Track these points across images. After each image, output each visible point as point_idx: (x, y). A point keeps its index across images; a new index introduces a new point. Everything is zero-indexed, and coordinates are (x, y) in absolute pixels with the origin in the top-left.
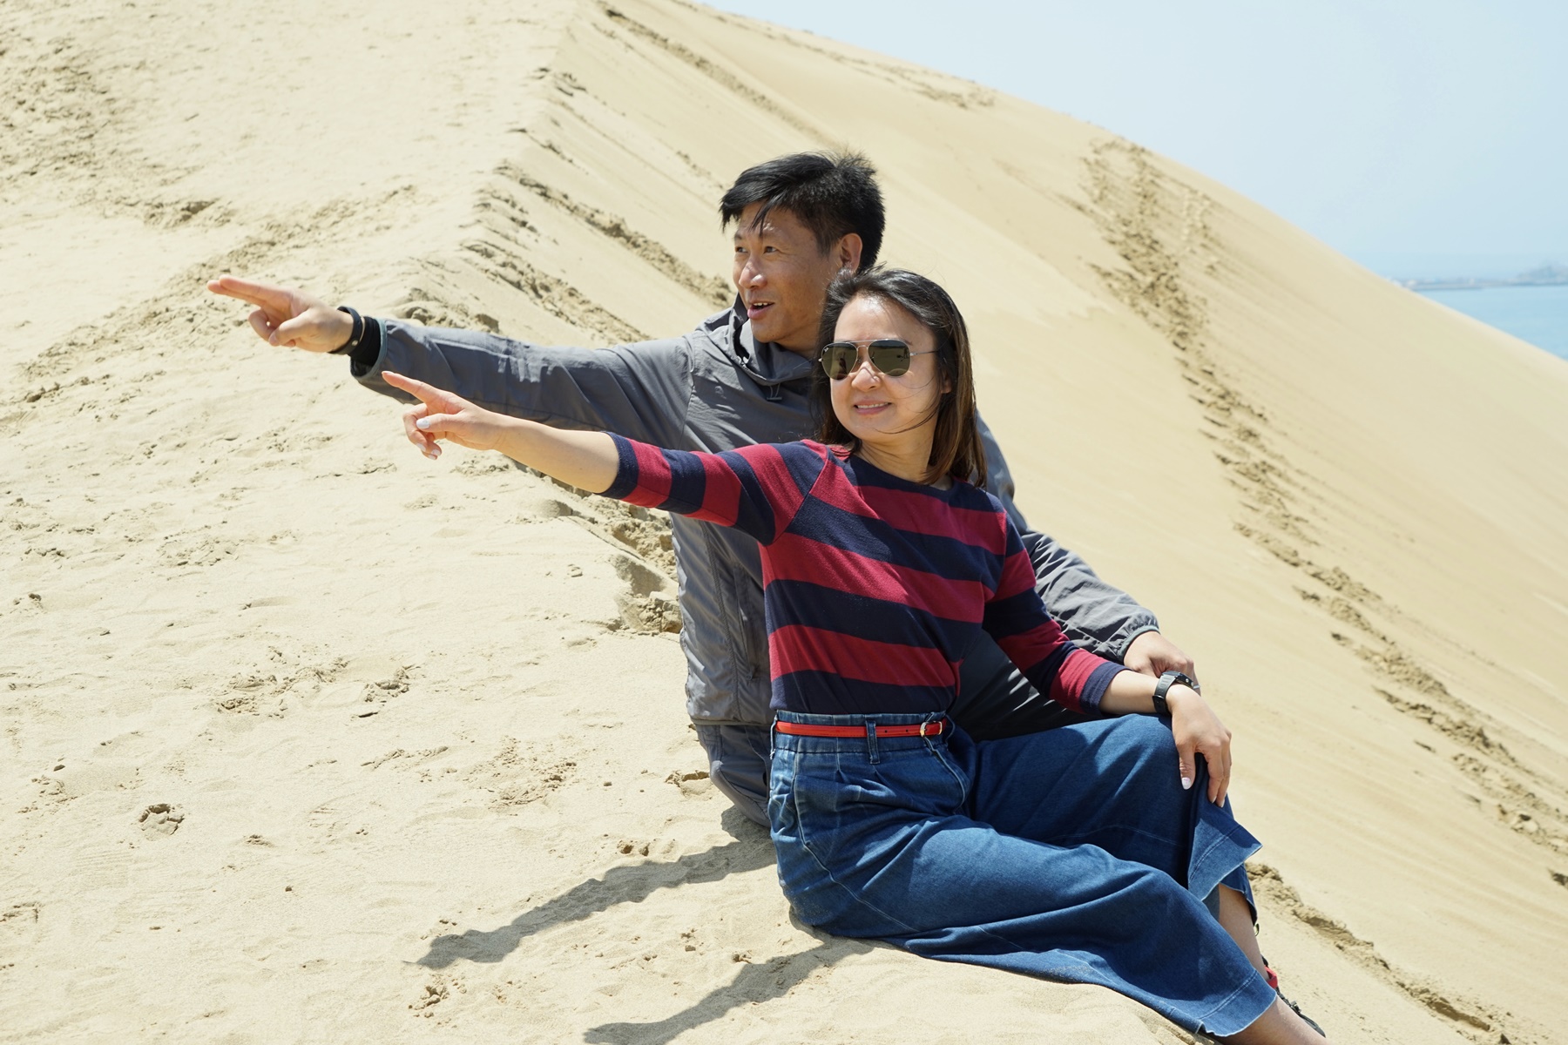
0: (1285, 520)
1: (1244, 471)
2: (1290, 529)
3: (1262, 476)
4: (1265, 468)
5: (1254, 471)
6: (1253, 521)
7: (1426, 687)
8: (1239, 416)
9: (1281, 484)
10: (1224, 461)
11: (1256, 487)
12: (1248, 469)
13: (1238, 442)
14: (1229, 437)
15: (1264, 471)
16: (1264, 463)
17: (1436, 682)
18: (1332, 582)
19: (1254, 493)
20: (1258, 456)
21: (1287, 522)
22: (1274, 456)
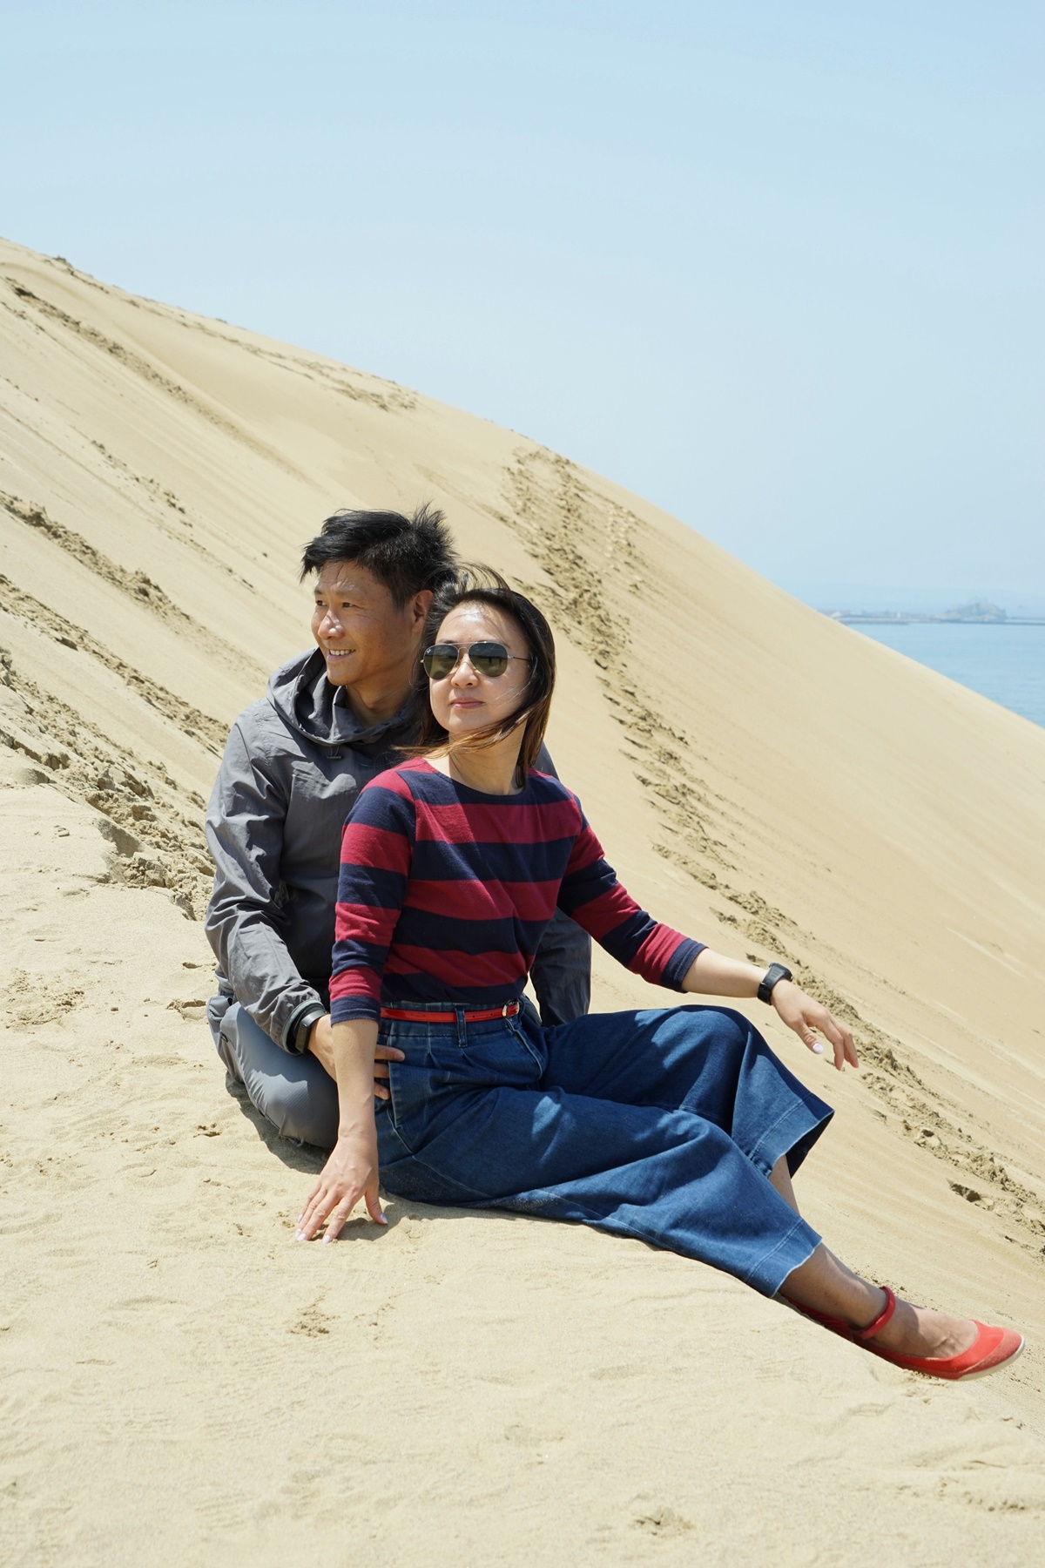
0: (704, 843)
1: (664, 794)
2: (708, 852)
3: (682, 799)
4: (685, 791)
5: (674, 793)
6: (671, 842)
7: (838, 1010)
8: (659, 738)
9: (700, 808)
10: (644, 781)
11: (675, 809)
12: (667, 791)
13: (657, 764)
14: (651, 759)
15: (684, 794)
16: (684, 786)
17: (848, 1006)
18: (749, 906)
19: (673, 816)
20: (678, 779)
21: (707, 845)
22: (694, 780)
